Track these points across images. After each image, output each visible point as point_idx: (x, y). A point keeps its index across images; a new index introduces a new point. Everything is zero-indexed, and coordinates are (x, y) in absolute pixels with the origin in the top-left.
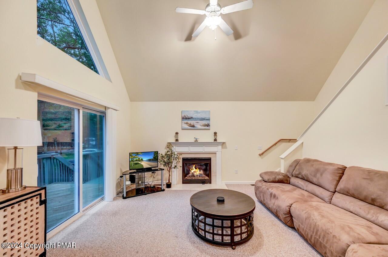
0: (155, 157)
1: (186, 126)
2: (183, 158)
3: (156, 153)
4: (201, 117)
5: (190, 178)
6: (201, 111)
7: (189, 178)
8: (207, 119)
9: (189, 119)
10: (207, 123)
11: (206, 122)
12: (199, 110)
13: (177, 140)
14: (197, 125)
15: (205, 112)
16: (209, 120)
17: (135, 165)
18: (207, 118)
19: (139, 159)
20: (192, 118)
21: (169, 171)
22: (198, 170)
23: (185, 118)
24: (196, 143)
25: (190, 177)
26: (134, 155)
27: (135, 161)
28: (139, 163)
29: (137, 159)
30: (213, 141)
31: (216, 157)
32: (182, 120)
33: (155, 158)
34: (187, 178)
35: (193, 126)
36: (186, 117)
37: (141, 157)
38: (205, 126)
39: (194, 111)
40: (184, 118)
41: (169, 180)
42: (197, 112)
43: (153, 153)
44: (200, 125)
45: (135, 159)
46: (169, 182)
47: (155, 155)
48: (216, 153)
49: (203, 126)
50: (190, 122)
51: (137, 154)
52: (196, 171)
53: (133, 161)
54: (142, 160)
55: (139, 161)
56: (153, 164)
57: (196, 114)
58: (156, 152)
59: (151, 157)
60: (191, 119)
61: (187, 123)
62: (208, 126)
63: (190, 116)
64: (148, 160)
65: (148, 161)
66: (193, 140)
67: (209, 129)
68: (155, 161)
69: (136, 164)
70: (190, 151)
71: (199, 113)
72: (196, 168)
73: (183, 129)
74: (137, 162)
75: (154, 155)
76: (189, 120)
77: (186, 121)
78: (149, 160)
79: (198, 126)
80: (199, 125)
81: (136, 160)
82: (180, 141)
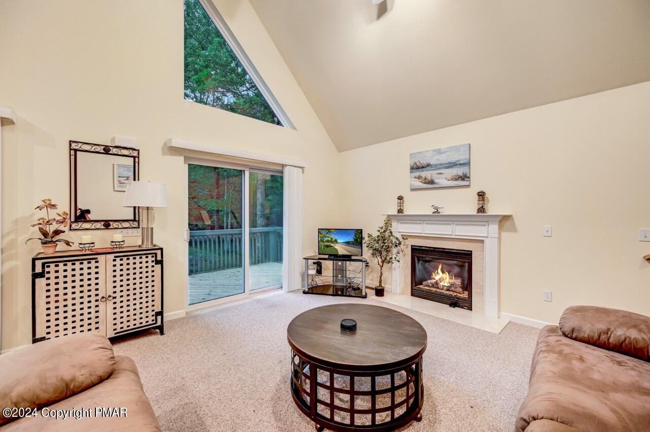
0: (358, 238)
1: (418, 184)
2: (412, 246)
3: (360, 232)
4: (446, 162)
5: (429, 288)
6: (447, 148)
7: (426, 288)
8: (461, 164)
9: (423, 167)
10: (461, 174)
11: (459, 171)
12: (443, 147)
13: (400, 211)
14: (439, 178)
15: (456, 148)
16: (468, 164)
17: (326, 248)
18: (461, 162)
19: (332, 239)
20: (428, 165)
21: (382, 267)
22: (446, 276)
23: (415, 166)
24: (437, 216)
25: (428, 286)
26: (324, 233)
27: (326, 241)
28: (332, 246)
29: (329, 239)
30: (474, 212)
31: (483, 250)
32: (411, 172)
33: (356, 240)
34: (421, 286)
35: (432, 182)
36: (418, 164)
37: (334, 237)
38: (456, 180)
39: (434, 151)
40: (415, 168)
41: (380, 282)
42: (439, 152)
43: (354, 231)
44: (446, 179)
45: (326, 239)
46: (380, 285)
47: (357, 236)
48: (482, 241)
49: (452, 179)
50: (425, 174)
51: (329, 230)
52: (443, 278)
53: (323, 242)
54: (336, 241)
55: (332, 242)
56: (353, 250)
57: (437, 157)
58: (358, 230)
59: (351, 239)
60: (428, 168)
61: (419, 177)
62: (463, 179)
63: (424, 162)
64: (345, 242)
65: (344, 244)
66: (430, 211)
67: (468, 186)
68: (357, 245)
69: (327, 246)
70: (425, 234)
71: (445, 152)
72: (443, 272)
73: (412, 190)
74: (328, 244)
75: (355, 236)
76: (423, 171)
77: (417, 174)
78: (348, 243)
79: (442, 181)
80: (443, 178)
81: (328, 241)
82: (407, 212)
